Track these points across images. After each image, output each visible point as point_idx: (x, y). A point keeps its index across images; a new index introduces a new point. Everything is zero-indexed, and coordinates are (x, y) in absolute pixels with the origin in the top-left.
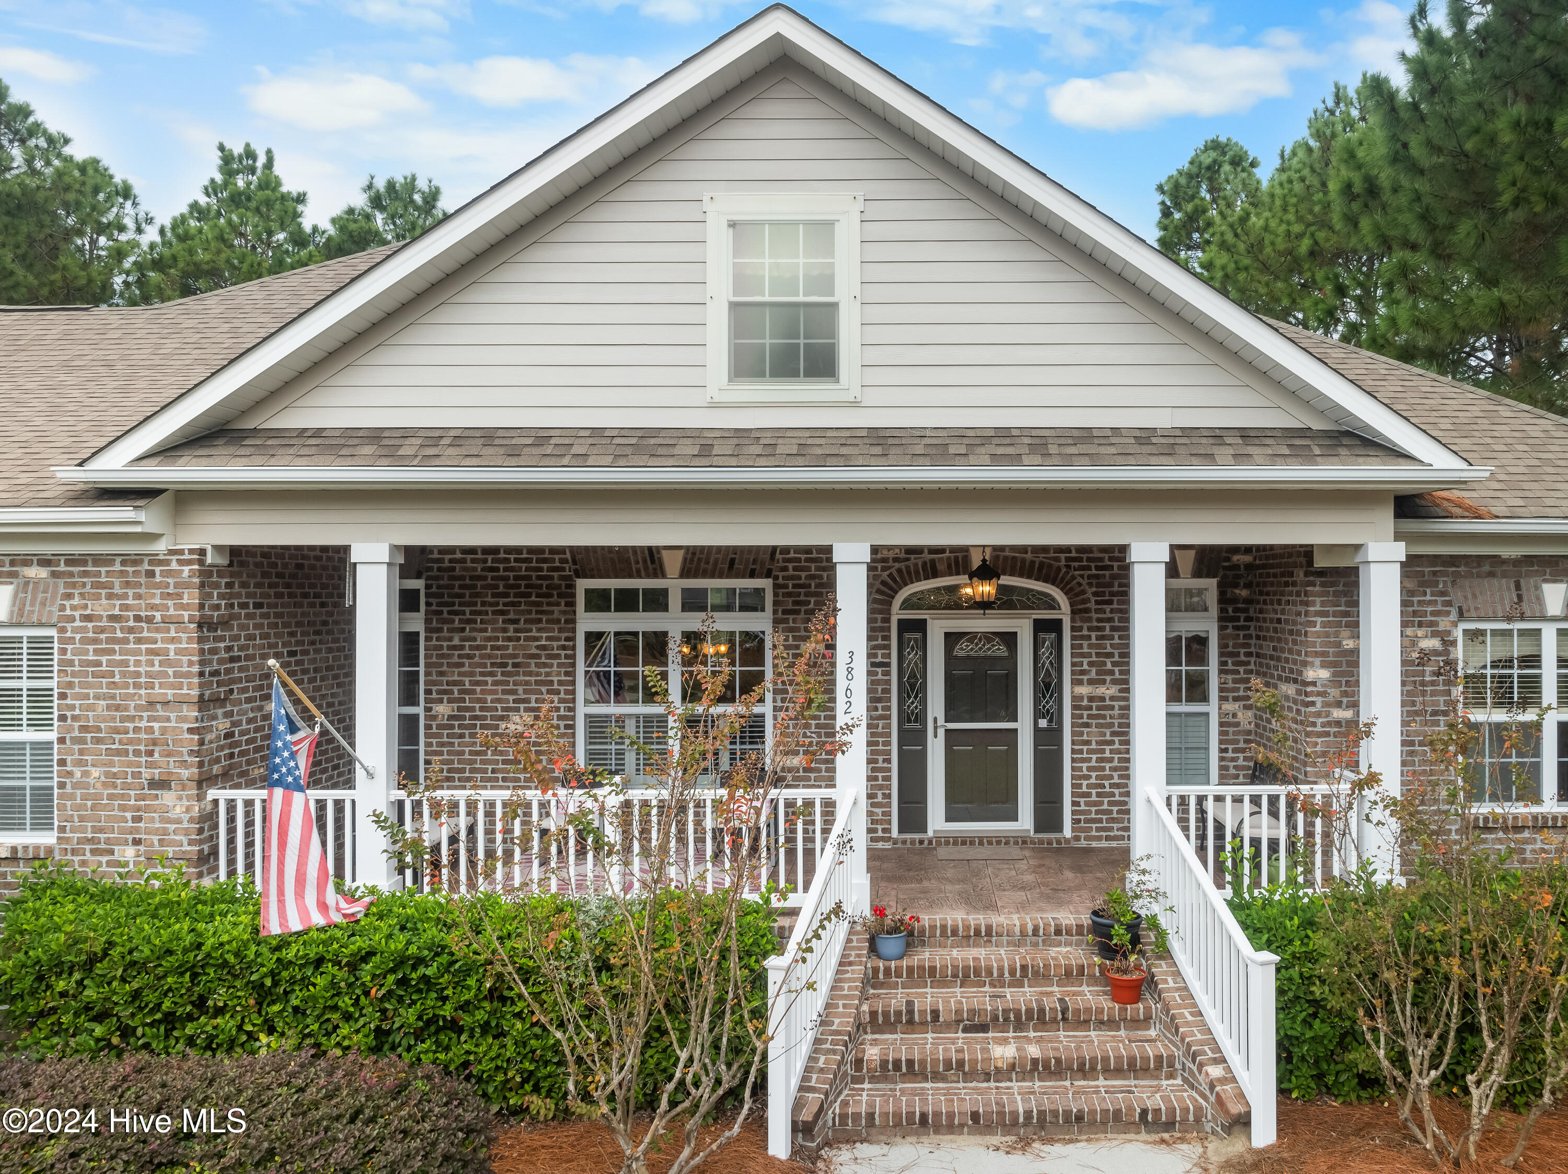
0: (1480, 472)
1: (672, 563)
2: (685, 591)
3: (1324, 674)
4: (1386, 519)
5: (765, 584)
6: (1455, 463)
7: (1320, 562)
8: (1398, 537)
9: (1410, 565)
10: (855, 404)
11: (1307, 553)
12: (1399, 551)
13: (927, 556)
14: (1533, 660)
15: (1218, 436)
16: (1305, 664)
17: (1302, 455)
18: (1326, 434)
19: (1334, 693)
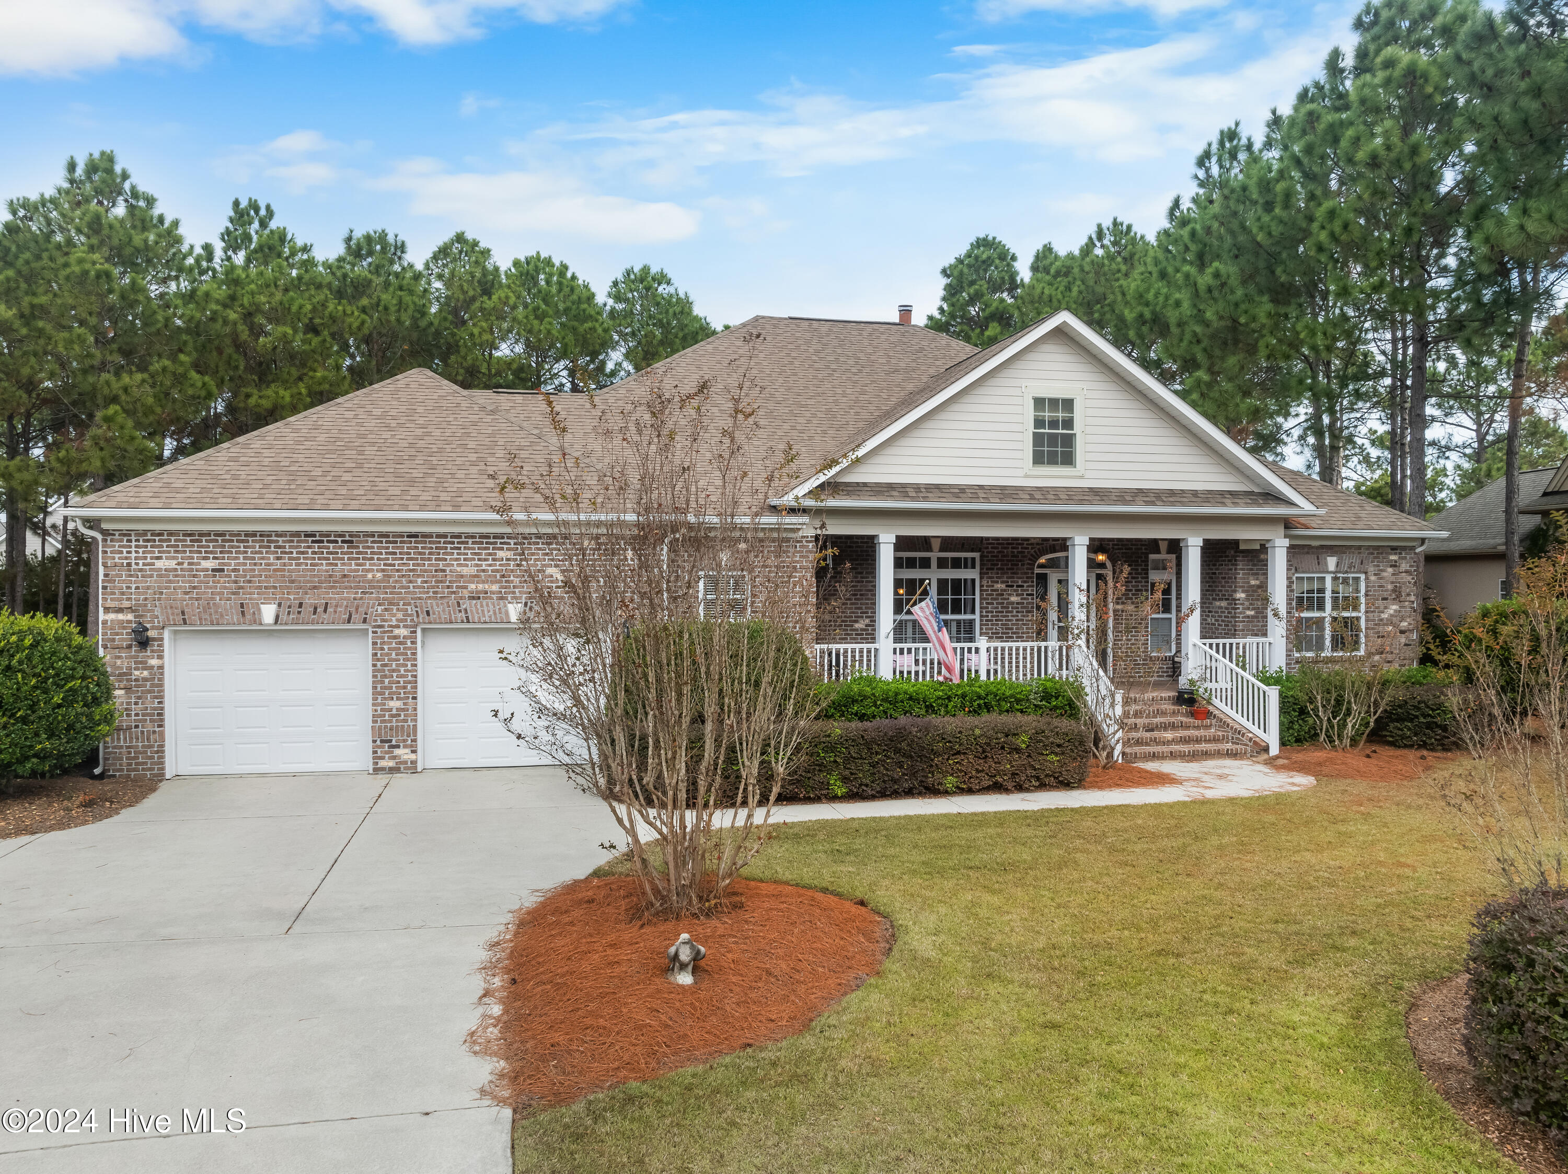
0: (1322, 512)
1: (936, 545)
2: (939, 559)
3: (1243, 595)
4: (1281, 530)
5: (976, 555)
6: (1313, 508)
7: (1242, 547)
8: (1286, 537)
9: (1292, 549)
10: (1082, 477)
11: (1236, 543)
12: (1286, 542)
13: (1051, 542)
14: (1322, 590)
15: (1222, 493)
16: (1235, 591)
17: (1255, 503)
18: (1260, 494)
19: (1247, 603)
